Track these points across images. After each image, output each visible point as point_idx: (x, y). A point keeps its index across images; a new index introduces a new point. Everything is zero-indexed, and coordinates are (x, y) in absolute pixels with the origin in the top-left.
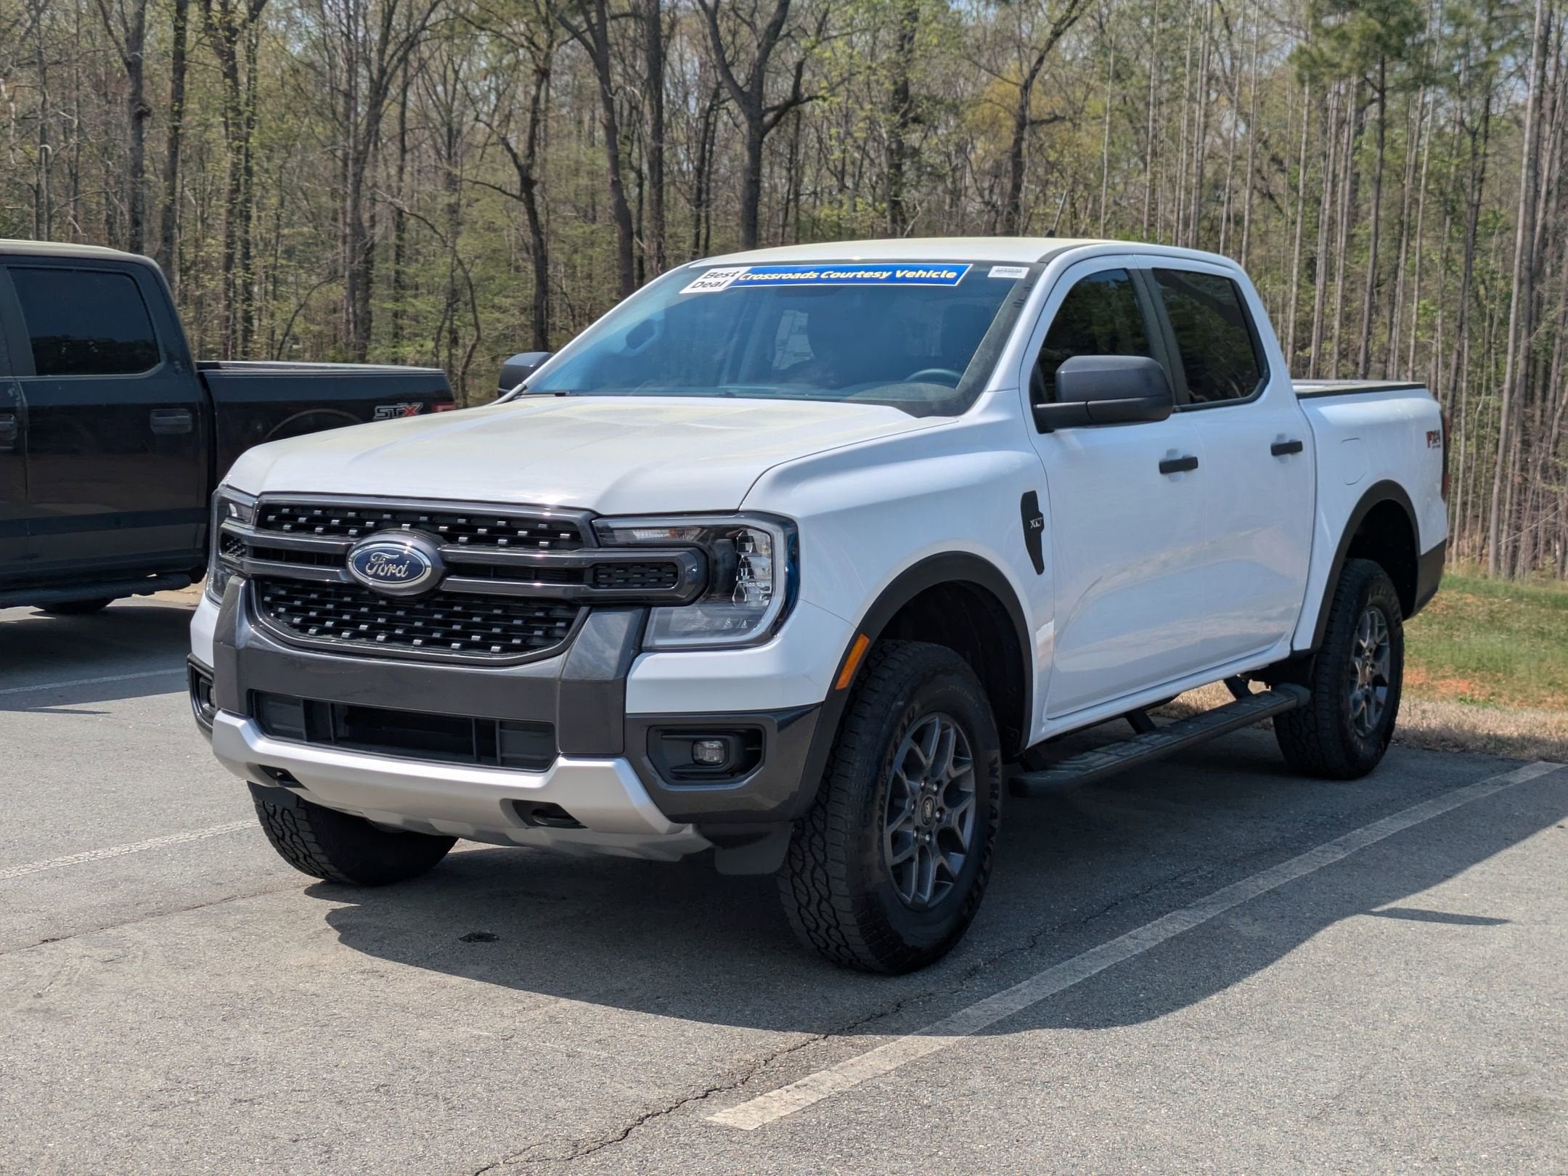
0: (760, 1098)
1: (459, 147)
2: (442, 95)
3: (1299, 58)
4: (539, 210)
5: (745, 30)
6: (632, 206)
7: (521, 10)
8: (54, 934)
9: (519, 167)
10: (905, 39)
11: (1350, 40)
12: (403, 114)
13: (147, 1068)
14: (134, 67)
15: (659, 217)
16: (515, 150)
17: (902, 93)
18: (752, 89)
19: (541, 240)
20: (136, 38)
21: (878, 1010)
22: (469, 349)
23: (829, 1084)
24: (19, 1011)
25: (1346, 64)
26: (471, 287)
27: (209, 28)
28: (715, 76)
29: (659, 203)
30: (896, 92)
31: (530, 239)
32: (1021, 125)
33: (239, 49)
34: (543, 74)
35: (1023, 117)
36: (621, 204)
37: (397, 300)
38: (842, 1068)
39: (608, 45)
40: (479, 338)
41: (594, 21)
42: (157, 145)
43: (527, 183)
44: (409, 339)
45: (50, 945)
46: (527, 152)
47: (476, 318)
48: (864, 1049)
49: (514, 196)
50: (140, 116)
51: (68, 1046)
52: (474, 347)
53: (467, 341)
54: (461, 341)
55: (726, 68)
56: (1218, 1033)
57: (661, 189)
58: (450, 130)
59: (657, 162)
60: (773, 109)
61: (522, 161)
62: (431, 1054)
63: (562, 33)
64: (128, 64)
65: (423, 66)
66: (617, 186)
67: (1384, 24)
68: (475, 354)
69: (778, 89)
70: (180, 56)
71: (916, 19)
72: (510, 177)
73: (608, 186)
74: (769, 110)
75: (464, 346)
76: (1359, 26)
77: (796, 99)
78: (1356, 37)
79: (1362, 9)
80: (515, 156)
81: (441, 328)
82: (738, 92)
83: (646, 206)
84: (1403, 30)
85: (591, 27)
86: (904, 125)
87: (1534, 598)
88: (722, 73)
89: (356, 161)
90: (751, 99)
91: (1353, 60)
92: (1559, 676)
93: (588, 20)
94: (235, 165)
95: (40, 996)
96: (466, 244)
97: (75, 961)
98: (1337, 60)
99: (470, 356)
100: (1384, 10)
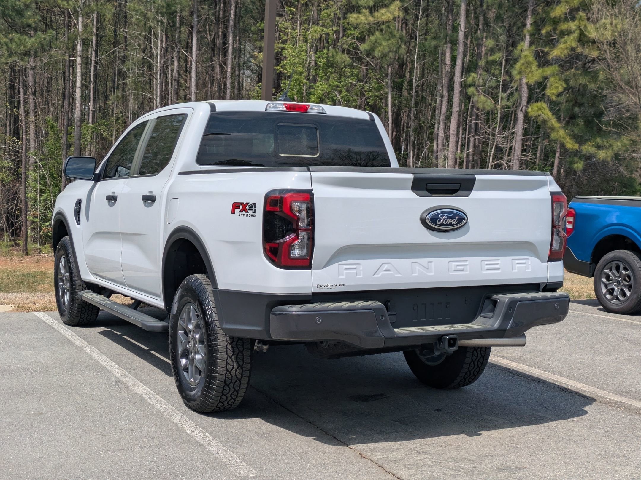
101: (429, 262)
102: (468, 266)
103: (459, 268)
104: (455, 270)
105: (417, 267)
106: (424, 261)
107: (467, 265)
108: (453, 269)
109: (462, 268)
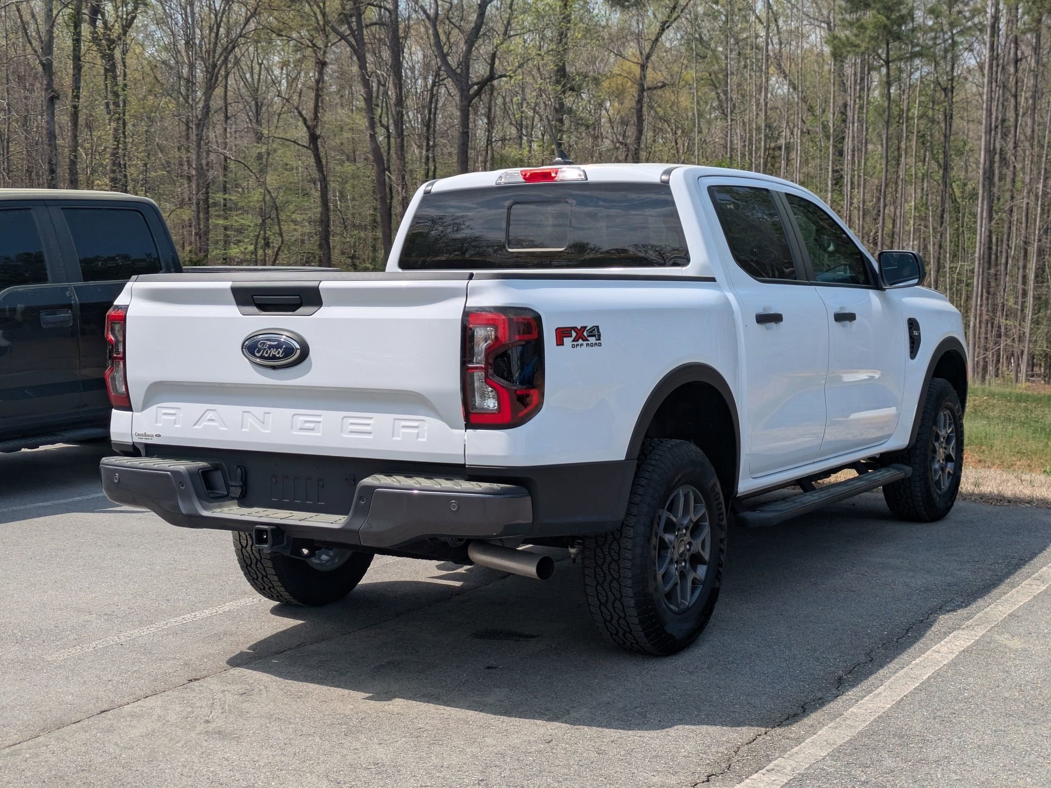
0: (747, 781)
1: (264, 115)
2: (250, 80)
3: (833, 42)
4: (322, 155)
5: (455, 32)
6: (384, 150)
7: (305, 22)
8: (193, 675)
9: (308, 127)
10: (562, 35)
11: (866, 29)
12: (226, 92)
13: (311, 773)
14: (47, 67)
15: (402, 157)
16: (305, 116)
17: (561, 72)
18: (462, 71)
19: (324, 175)
20: (48, 48)
21: (791, 712)
22: (276, 250)
23: (789, 768)
24: (200, 734)
25: (864, 45)
26: (277, 209)
27: (95, 40)
28: (436, 62)
29: (402, 148)
30: (558, 71)
31: (316, 174)
32: (642, 90)
33: (117, 54)
34: (322, 65)
35: (642, 85)
36: (376, 150)
37: (226, 219)
38: (791, 756)
39: (364, 44)
40: (282, 242)
41: (355, 28)
42: (63, 118)
43: (314, 138)
44: (235, 244)
45: (196, 683)
46: (313, 117)
47: (280, 229)
48: (799, 741)
49: (304, 146)
50: (53, 100)
51: (247, 758)
52: (279, 248)
53: (275, 245)
54: (271, 245)
55: (444, 57)
56: (1034, 720)
57: (403, 140)
58: (257, 103)
59: (399, 121)
60: (477, 84)
61: (310, 123)
62: (503, 755)
63: (333, 38)
64: (43, 65)
65: (237, 62)
66: (373, 137)
67: (888, 18)
68: (280, 253)
69: (479, 70)
70: (77, 58)
71: (569, 22)
72: (301, 133)
73: (368, 138)
74: (473, 85)
75: (273, 247)
76: (872, 20)
77: (492, 77)
78: (871, 26)
79: (873, 9)
80: (305, 120)
81: (258, 236)
82: (451, 73)
83: (393, 151)
84: (901, 21)
85: (352, 32)
86: (564, 92)
87: (1003, 396)
88: (442, 61)
89: (198, 125)
90: (461, 77)
91: (869, 42)
92: (1024, 447)
93: (350, 28)
94: (116, 130)
95: (207, 722)
96: (271, 179)
97: (220, 695)
98: (858, 42)
99: (277, 254)
100: (889, 9)
101: (266, 413)
102: (321, 424)
103: (308, 425)
104: (300, 429)
105: (250, 420)
106: (259, 411)
107: (319, 422)
108: (299, 427)
109: (311, 425)
